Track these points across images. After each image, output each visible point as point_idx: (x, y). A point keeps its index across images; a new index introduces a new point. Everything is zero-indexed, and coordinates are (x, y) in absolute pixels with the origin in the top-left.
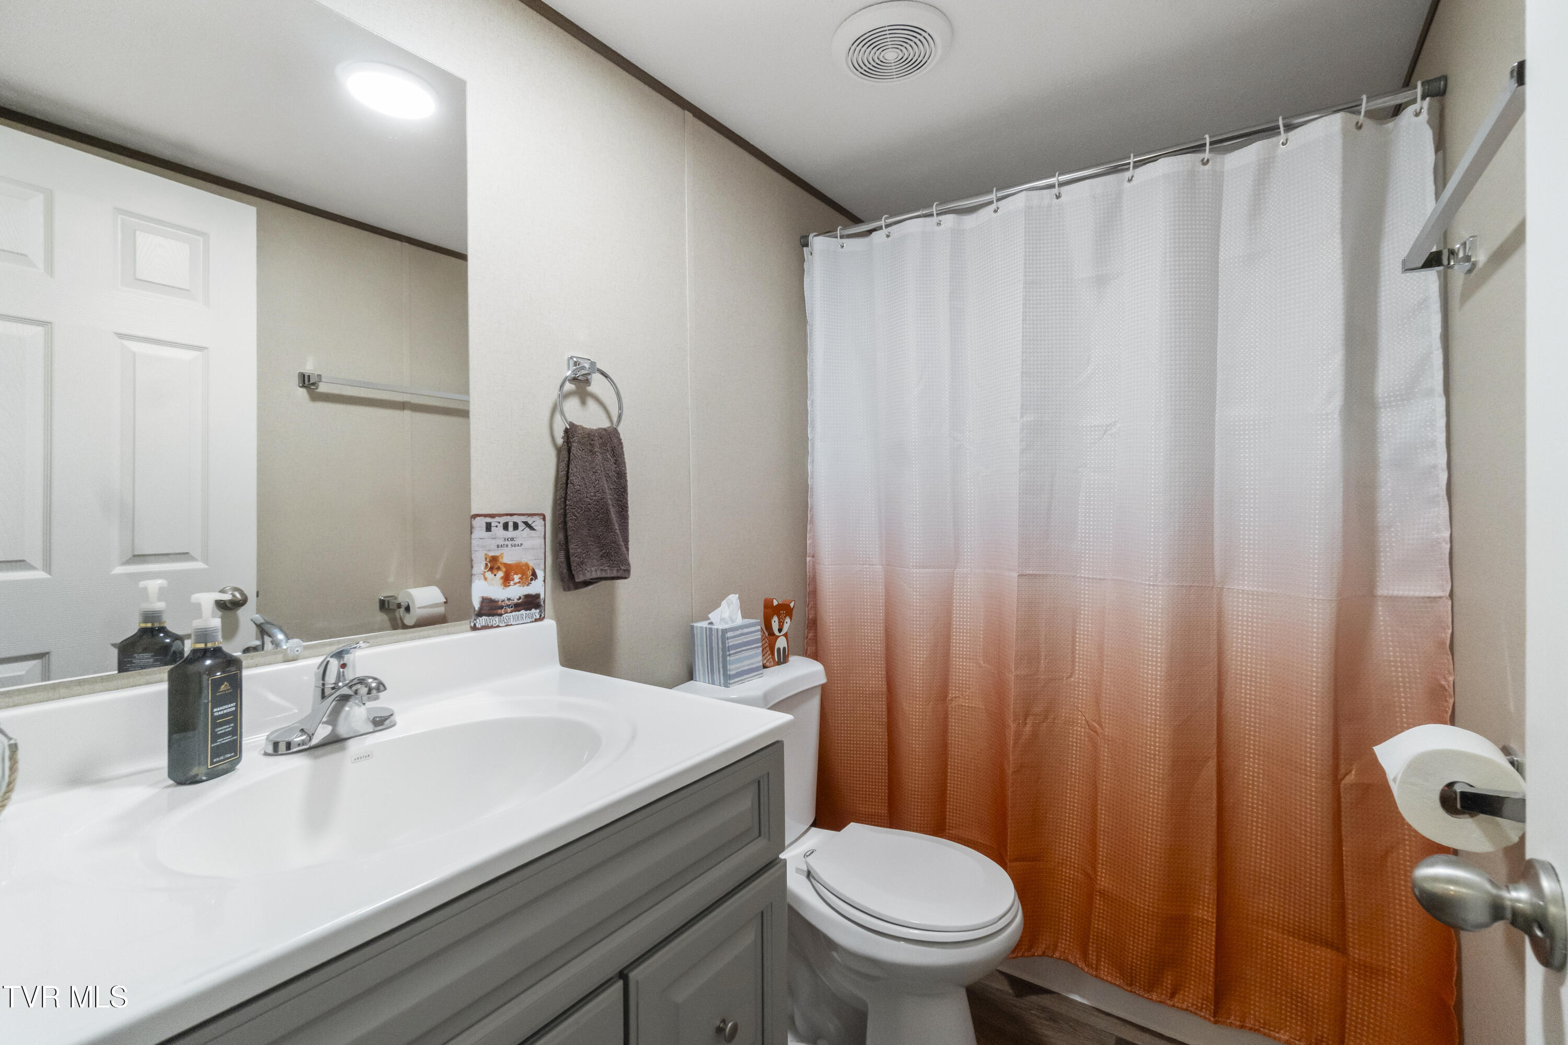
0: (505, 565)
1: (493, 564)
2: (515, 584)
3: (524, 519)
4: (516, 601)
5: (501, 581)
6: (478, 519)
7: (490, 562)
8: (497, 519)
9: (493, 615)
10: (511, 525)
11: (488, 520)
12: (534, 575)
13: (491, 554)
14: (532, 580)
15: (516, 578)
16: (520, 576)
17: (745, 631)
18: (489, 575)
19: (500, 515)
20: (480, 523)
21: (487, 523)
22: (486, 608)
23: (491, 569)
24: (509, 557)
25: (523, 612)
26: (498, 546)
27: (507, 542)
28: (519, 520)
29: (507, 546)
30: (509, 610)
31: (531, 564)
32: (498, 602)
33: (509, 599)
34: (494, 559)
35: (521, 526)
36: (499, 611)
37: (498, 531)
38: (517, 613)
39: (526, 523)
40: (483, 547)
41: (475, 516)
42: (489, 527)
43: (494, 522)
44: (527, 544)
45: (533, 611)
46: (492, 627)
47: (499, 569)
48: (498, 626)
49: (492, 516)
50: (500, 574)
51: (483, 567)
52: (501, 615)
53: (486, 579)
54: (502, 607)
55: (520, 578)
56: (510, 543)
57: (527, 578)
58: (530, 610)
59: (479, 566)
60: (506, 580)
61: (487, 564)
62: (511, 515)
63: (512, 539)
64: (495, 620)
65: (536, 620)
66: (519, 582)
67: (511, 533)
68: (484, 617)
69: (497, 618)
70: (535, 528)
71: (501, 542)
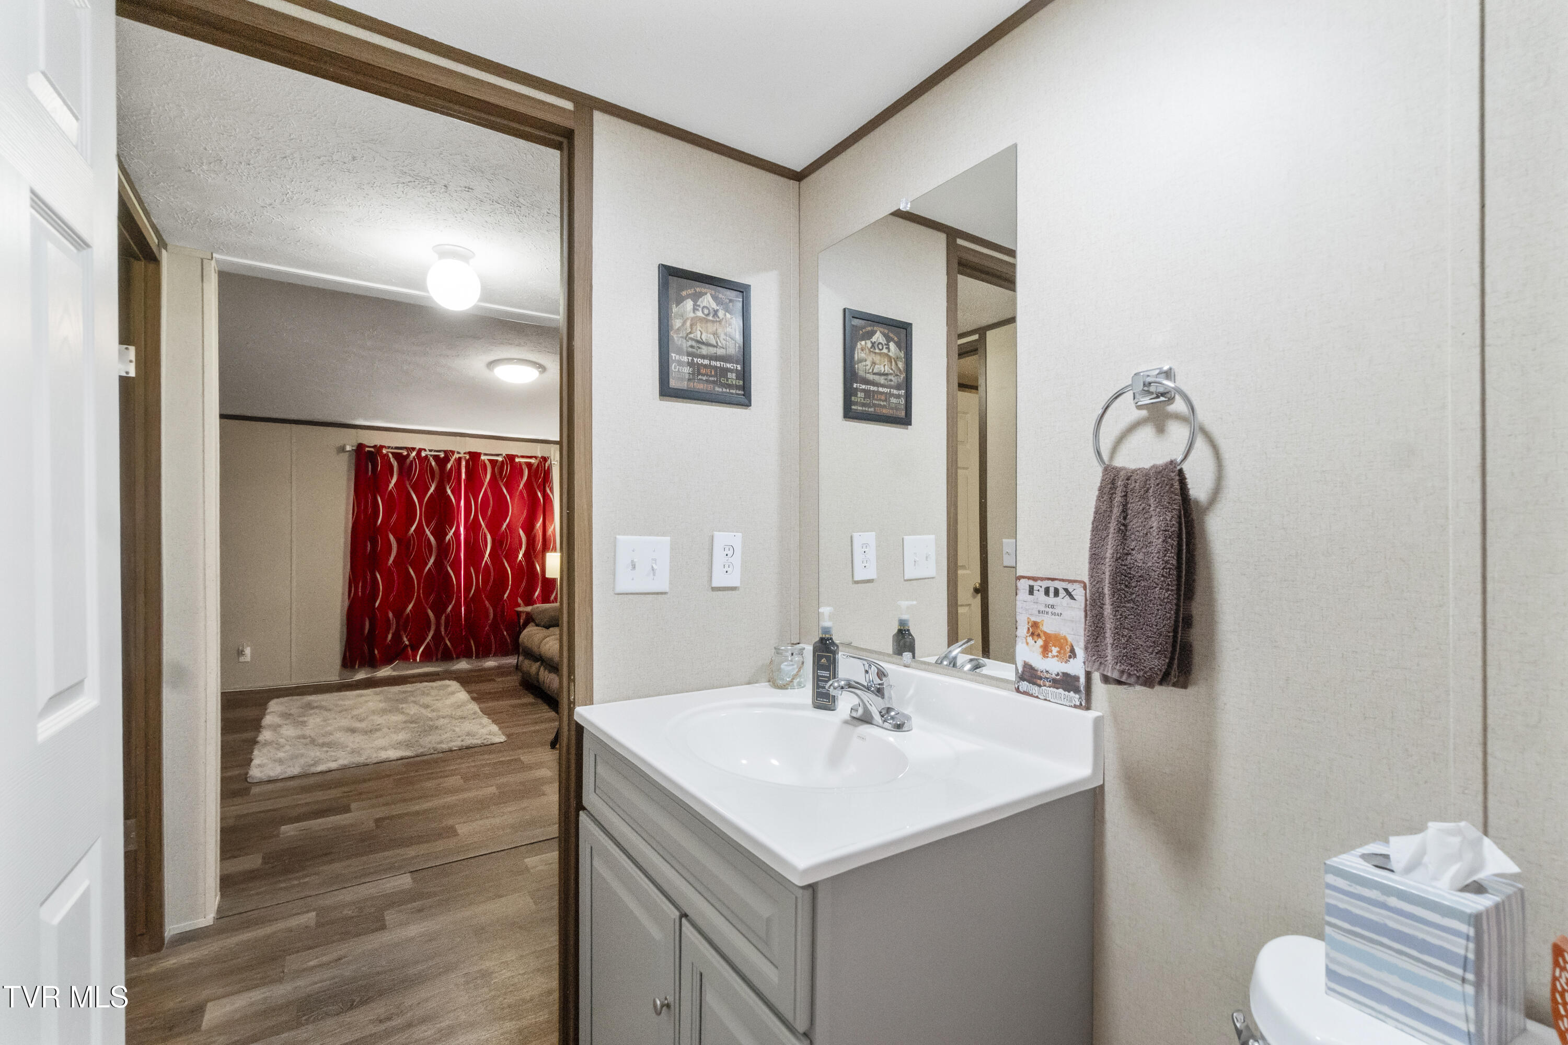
0: (1045, 633)
1: (1035, 630)
2: (1053, 657)
3: (1065, 585)
4: (1054, 676)
5: (1041, 650)
6: (1022, 581)
7: (1032, 626)
8: (1039, 583)
9: (1034, 684)
10: (1052, 591)
11: (1031, 583)
12: (1073, 654)
13: (1033, 619)
14: (1070, 657)
15: (1055, 650)
16: (1057, 649)
18: (1030, 639)
19: (1042, 579)
20: (1024, 585)
21: (1030, 586)
22: (1027, 674)
23: (1033, 634)
24: (1049, 625)
25: (1061, 691)
26: (1039, 612)
27: (1047, 609)
28: (1060, 585)
29: (1047, 613)
30: (1048, 684)
31: (1070, 639)
32: (1037, 671)
33: (1047, 672)
34: (1035, 625)
35: (1062, 593)
36: (1038, 681)
37: (1040, 595)
38: (1055, 690)
39: (1066, 590)
40: (1027, 610)
41: (1019, 578)
42: (1031, 591)
43: (1036, 585)
44: (1067, 614)
45: (1072, 694)
46: (1031, 695)
47: (1039, 636)
48: (1037, 697)
49: (1035, 579)
50: (1040, 642)
51: (1025, 631)
52: (1040, 686)
53: (1027, 644)
54: (1041, 678)
55: (1058, 652)
56: (1050, 610)
57: (1065, 654)
58: (1069, 692)
59: (1022, 631)
60: (1045, 650)
61: (1029, 629)
62: (1053, 580)
63: (1053, 607)
64: (1034, 690)
65: (1075, 706)
66: (1057, 656)
67: (1051, 600)
68: (1025, 682)
69: (1036, 688)
70: (1075, 597)
71: (1042, 608)
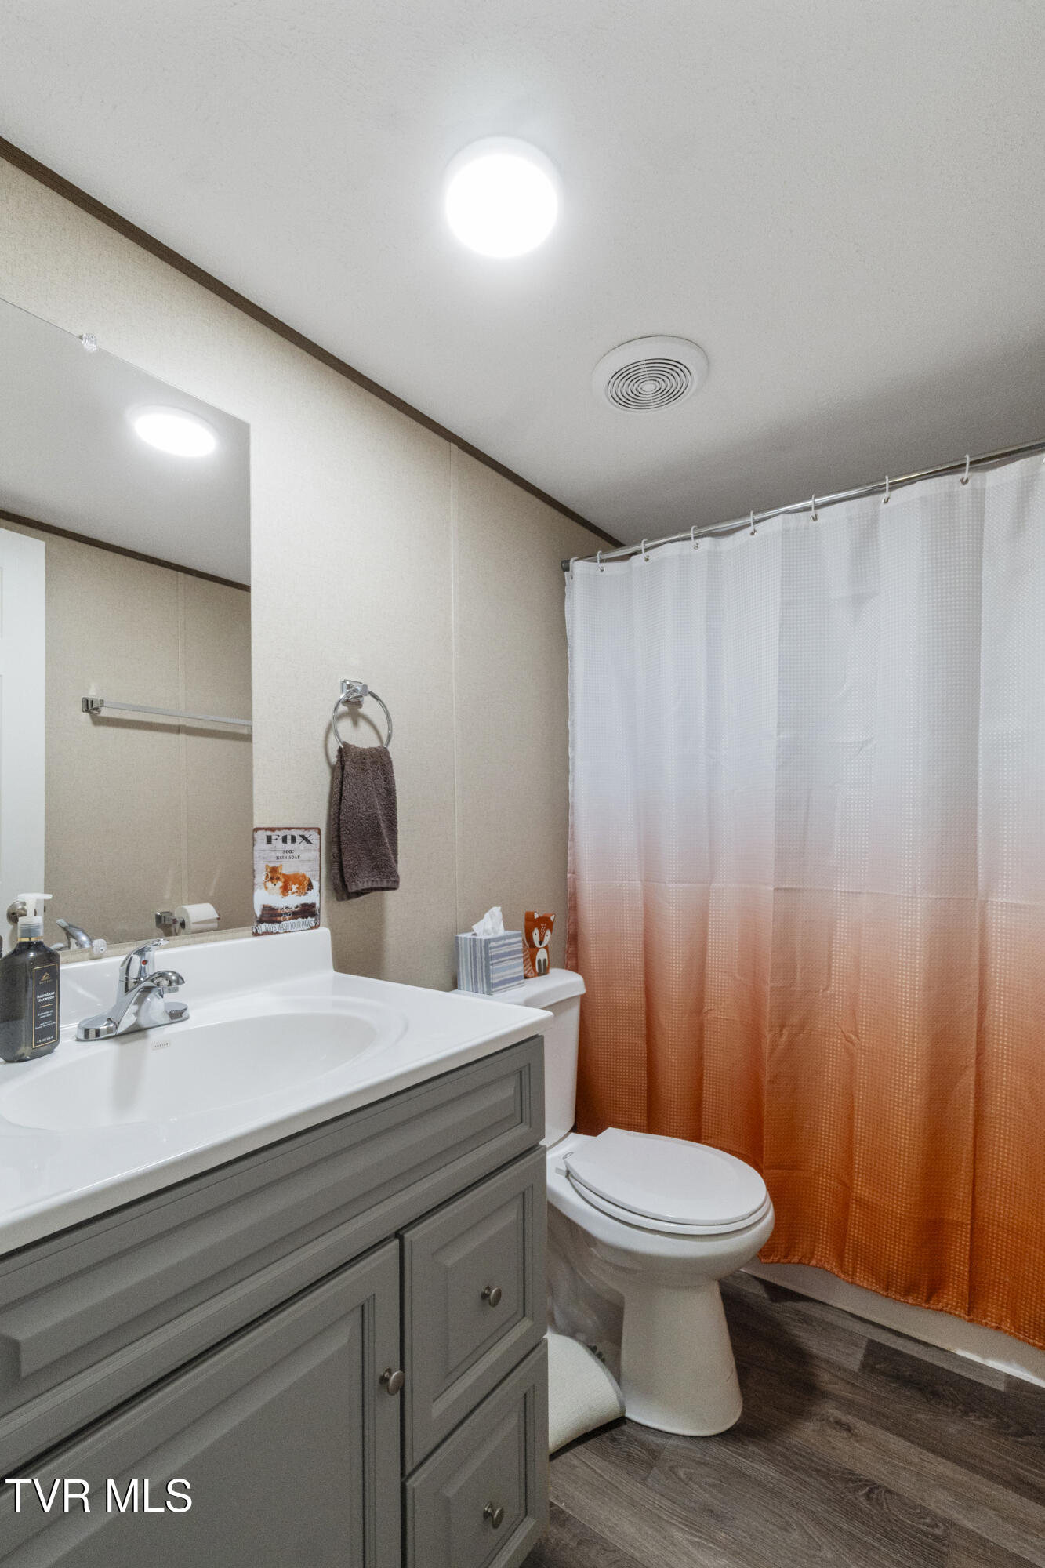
0: (284, 875)
1: (273, 874)
2: (293, 893)
3: (301, 832)
4: (293, 909)
5: (280, 891)
6: (259, 832)
7: (270, 872)
8: (277, 832)
9: (273, 922)
10: (289, 839)
11: (269, 833)
12: (310, 886)
13: (271, 865)
14: (308, 890)
15: (294, 888)
16: (297, 886)
17: (507, 941)
18: (269, 884)
19: (279, 829)
20: (261, 836)
21: (267, 836)
22: (267, 916)
23: (272, 879)
24: (288, 868)
25: (300, 920)
26: (277, 858)
27: (286, 855)
28: (294, 832)
29: (286, 858)
30: (287, 918)
31: (308, 875)
32: (277, 910)
33: (287, 908)
34: (274, 870)
35: (299, 839)
36: (279, 919)
37: (278, 844)
38: (295, 921)
39: (303, 837)
40: (264, 858)
41: (256, 830)
42: (269, 840)
43: (274, 835)
44: (304, 856)
45: (309, 919)
46: (272, 933)
47: (278, 879)
48: (277, 933)
49: (272, 830)
50: (280, 884)
51: (264, 877)
52: (280, 922)
53: (266, 888)
54: (281, 915)
55: (297, 888)
56: (288, 855)
57: (303, 888)
58: (306, 918)
59: (261, 877)
60: (285, 889)
61: (267, 875)
62: (290, 829)
63: (290, 851)
64: (275, 927)
65: (312, 928)
66: (297, 892)
67: (289, 846)
68: (264, 924)
69: (276, 925)
70: (312, 841)
71: (280, 854)
